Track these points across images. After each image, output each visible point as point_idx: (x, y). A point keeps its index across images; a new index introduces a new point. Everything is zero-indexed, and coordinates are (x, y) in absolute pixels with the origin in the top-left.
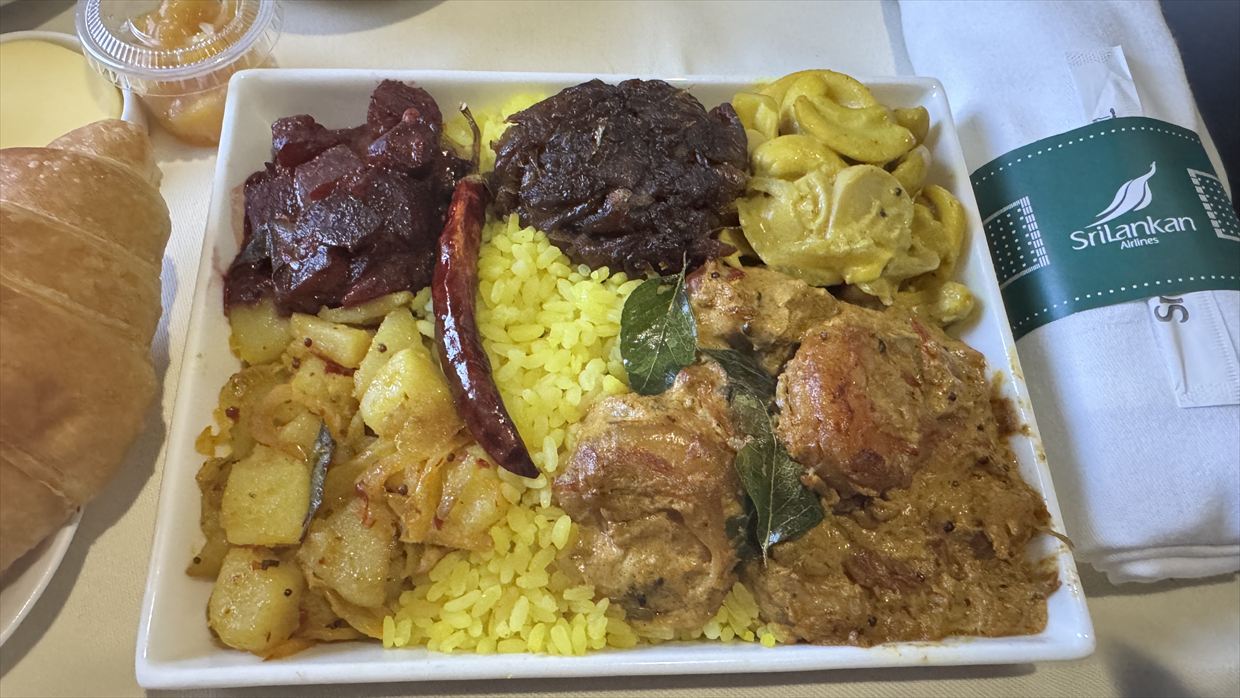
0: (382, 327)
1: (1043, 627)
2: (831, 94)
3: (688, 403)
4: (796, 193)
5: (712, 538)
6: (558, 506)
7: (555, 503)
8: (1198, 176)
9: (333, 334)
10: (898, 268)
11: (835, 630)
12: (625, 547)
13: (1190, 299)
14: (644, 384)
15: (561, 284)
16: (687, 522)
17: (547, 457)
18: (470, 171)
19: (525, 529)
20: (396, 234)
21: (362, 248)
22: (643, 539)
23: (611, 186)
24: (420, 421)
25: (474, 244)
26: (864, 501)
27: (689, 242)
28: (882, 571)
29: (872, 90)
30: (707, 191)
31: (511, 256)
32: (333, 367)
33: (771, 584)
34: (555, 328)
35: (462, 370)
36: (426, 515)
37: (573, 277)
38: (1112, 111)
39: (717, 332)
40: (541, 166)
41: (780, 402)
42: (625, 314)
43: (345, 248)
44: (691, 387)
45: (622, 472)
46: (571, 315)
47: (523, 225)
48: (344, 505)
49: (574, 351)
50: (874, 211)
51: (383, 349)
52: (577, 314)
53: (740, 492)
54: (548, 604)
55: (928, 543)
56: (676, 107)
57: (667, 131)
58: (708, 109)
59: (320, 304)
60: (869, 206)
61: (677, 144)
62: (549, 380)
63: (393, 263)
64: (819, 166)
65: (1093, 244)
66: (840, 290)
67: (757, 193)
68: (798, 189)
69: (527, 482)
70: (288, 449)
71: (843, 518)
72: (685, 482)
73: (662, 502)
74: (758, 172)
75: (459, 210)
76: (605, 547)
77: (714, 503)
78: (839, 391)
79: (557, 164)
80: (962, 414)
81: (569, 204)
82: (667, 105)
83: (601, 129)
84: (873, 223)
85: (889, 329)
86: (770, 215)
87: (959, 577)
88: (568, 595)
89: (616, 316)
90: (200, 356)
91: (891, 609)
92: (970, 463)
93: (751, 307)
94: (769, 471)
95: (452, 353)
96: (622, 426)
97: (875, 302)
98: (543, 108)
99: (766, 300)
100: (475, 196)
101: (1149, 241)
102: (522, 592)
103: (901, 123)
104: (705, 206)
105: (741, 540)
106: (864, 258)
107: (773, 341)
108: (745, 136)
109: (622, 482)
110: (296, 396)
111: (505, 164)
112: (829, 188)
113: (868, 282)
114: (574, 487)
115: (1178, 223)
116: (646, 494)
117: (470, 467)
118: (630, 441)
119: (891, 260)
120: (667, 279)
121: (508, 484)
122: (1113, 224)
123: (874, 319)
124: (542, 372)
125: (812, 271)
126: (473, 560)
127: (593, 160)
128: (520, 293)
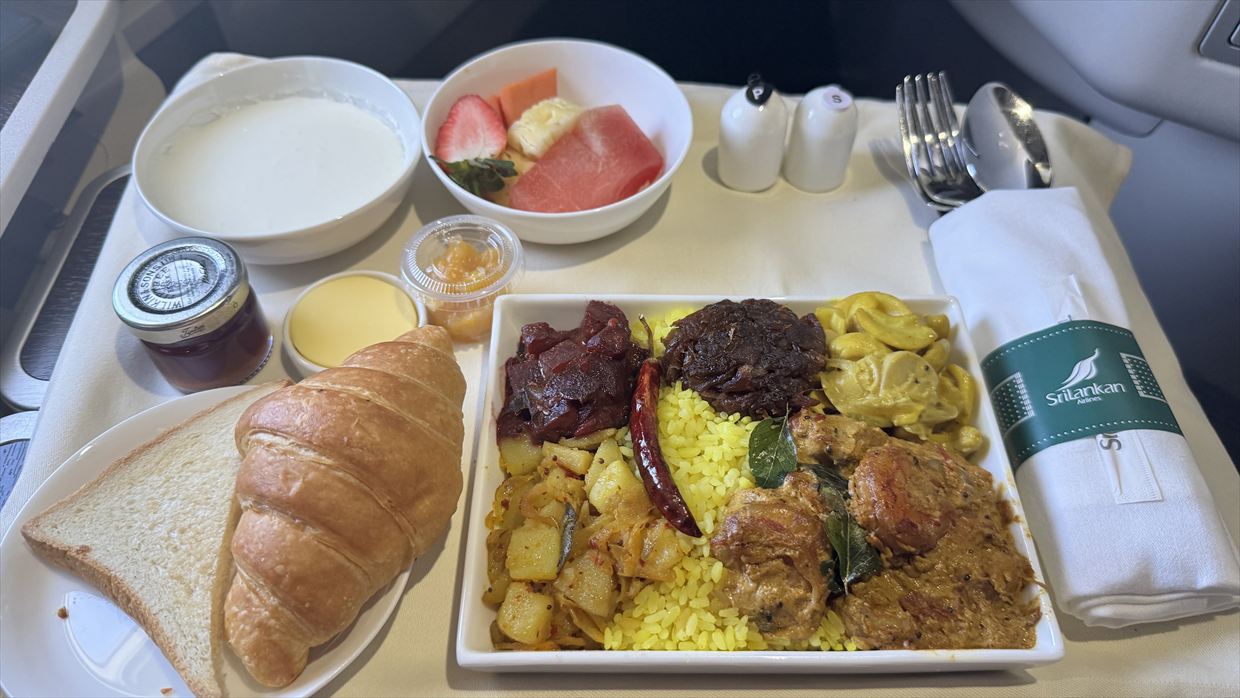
0: (600, 450)
1: (1034, 644)
2: (881, 307)
3: (793, 494)
4: (858, 368)
5: (813, 576)
6: (714, 557)
7: (712, 555)
8: (1127, 358)
9: (571, 453)
10: (929, 416)
11: (894, 640)
12: (758, 582)
13: (1122, 435)
14: (764, 482)
15: (709, 424)
16: (795, 563)
17: (706, 524)
18: (649, 357)
19: (695, 569)
20: (607, 394)
21: (587, 402)
22: (768, 576)
23: (740, 364)
24: (628, 503)
25: (655, 399)
26: (909, 557)
27: (790, 398)
28: (925, 605)
29: (908, 304)
30: (801, 366)
31: (678, 407)
32: (570, 473)
33: (853, 609)
34: (708, 450)
35: (653, 472)
36: (634, 558)
37: (717, 420)
38: (1069, 316)
39: (809, 453)
40: (696, 352)
41: (851, 492)
42: (751, 440)
43: (578, 400)
44: (794, 484)
45: (754, 531)
46: (716, 443)
47: (684, 388)
48: (582, 555)
49: (720, 463)
50: (911, 380)
51: (602, 462)
52: (720, 442)
53: (828, 546)
54: (710, 618)
55: (955, 588)
56: (779, 316)
57: (774, 330)
58: (800, 317)
59: (560, 436)
60: (907, 376)
61: (780, 339)
62: (706, 480)
63: (604, 411)
64: (872, 352)
65: (1060, 401)
66: (891, 431)
67: (833, 369)
68: (859, 365)
69: (695, 541)
70: (547, 522)
71: (897, 572)
72: (793, 538)
73: (779, 551)
74: (833, 356)
75: (646, 379)
76: (745, 583)
77: (811, 552)
78: (887, 484)
79: (706, 351)
80: (974, 507)
81: (714, 375)
82: (773, 315)
83: (733, 330)
84: (910, 387)
85: (924, 455)
86: (842, 382)
87: (976, 611)
88: (722, 613)
89: (746, 442)
90: (487, 467)
91: (931, 630)
92: (980, 539)
93: (830, 438)
94: (846, 534)
95: (645, 463)
96: (753, 505)
97: (915, 438)
98: (695, 317)
99: (840, 433)
100: (654, 370)
101: (1094, 399)
102: (693, 610)
103: (930, 325)
104: (799, 376)
105: (831, 577)
106: (906, 409)
107: (845, 457)
108: (823, 333)
109: (754, 537)
110: (550, 490)
111: (674, 350)
112: (880, 366)
113: (910, 425)
114: (724, 543)
115: (1114, 388)
116: (769, 546)
117: (660, 528)
118: (759, 513)
119: (923, 411)
120: (776, 420)
121: (682, 540)
122: (1073, 389)
123: (915, 448)
124: (701, 476)
125: (872, 418)
126: (662, 590)
127: (728, 348)
128: (684, 429)
